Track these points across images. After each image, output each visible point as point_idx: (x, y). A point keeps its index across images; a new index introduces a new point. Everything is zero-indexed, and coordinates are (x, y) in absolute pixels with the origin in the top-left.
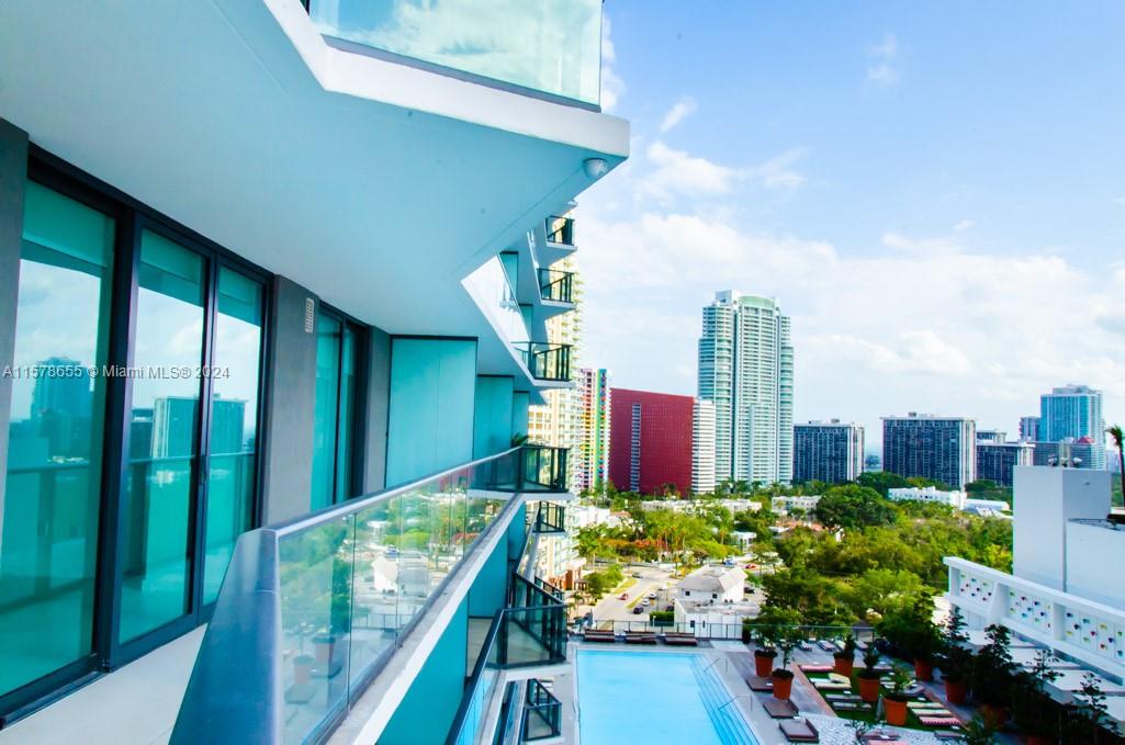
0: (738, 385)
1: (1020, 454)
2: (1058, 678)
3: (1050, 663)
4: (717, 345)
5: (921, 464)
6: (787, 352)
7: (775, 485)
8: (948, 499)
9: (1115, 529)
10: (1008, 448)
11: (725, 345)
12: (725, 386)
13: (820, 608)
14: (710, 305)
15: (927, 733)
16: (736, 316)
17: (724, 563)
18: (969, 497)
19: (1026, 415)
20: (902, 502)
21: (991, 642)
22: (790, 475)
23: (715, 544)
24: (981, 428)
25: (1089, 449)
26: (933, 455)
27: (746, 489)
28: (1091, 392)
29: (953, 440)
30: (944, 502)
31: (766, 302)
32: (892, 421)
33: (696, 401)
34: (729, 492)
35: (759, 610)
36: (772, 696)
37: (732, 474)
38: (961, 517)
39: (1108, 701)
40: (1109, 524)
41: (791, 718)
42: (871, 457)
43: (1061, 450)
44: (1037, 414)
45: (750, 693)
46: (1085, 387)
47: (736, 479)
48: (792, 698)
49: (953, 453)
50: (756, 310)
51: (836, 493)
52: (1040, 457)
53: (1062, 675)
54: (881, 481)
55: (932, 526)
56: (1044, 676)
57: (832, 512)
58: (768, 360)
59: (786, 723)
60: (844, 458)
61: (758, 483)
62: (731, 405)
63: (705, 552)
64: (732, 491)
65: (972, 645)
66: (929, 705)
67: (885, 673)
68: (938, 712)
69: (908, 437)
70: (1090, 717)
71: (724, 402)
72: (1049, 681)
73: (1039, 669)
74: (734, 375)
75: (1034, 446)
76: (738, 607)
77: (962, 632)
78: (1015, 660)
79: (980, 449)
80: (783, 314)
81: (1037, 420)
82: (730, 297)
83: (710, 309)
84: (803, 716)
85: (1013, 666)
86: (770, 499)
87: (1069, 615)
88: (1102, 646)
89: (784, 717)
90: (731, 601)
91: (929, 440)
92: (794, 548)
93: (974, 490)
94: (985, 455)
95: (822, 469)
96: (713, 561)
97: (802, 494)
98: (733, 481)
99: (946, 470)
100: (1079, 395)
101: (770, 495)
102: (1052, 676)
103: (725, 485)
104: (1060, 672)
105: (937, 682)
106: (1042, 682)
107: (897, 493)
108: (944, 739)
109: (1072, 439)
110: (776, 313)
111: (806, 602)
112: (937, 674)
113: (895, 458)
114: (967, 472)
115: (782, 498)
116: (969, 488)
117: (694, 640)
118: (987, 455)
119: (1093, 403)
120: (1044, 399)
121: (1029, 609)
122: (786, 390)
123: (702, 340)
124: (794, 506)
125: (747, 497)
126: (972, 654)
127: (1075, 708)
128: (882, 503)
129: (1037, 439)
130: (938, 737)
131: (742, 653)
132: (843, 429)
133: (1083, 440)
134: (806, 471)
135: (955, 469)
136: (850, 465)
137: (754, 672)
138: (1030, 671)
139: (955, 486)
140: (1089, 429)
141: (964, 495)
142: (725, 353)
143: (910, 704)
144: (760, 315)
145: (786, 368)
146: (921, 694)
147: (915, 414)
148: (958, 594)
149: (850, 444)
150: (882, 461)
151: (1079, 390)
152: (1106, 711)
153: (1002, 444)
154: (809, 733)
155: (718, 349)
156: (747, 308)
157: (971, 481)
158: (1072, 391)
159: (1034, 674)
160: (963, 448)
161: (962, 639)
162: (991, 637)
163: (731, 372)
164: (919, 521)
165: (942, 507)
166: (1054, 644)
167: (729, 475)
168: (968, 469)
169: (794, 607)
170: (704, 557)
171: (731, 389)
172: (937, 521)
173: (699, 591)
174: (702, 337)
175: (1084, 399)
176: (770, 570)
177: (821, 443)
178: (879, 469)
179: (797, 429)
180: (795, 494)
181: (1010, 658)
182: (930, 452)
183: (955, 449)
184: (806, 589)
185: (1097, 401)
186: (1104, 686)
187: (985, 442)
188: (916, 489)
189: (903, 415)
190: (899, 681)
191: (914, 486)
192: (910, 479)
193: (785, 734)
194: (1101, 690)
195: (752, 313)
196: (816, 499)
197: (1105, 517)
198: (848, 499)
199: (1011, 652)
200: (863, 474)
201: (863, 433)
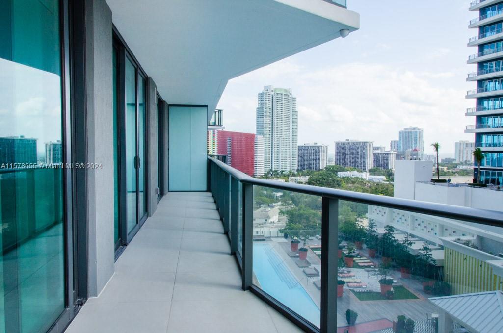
0: (274, 128)
1: (390, 156)
2: (413, 244)
3: (410, 239)
4: (264, 110)
5: (351, 162)
6: (295, 113)
7: (290, 172)
8: (362, 176)
9: (434, 185)
10: (386, 154)
11: (268, 110)
12: (268, 129)
13: (311, 223)
14: (261, 92)
15: (361, 269)
16: (273, 97)
17: (269, 206)
18: (370, 175)
19: (393, 140)
20: (343, 178)
21: (387, 232)
22: (296, 167)
23: (265, 198)
24: (375, 145)
25: (417, 153)
26: (356, 157)
27: (278, 174)
28: (419, 129)
29: (364, 151)
30: (360, 177)
31: (286, 90)
32: (339, 143)
33: (256, 136)
34: (270, 175)
35: (285, 225)
36: (299, 259)
37: (272, 167)
38: (367, 183)
39: (432, 252)
40: (432, 183)
41: (307, 267)
42: (330, 159)
43: (407, 154)
44: (398, 139)
45: (290, 259)
46: (417, 127)
47: (273, 170)
48: (307, 259)
49: (363, 156)
50: (282, 94)
51: (316, 175)
52: (398, 157)
53: (414, 243)
54: (335, 169)
55: (355, 187)
56: (408, 244)
57: (315, 183)
58: (287, 117)
59: (306, 269)
60: (319, 159)
61: (283, 171)
62: (271, 137)
63: (261, 202)
64: (272, 175)
65: (379, 234)
66: (361, 258)
67: (344, 247)
68: (366, 261)
69: (346, 150)
70: (425, 259)
71: (268, 136)
72: (409, 246)
73: (406, 241)
74: (272, 124)
75: (396, 152)
76: (276, 224)
77: (375, 229)
78: (396, 239)
79: (375, 154)
80: (294, 96)
81: (397, 142)
82: (270, 89)
83: (261, 94)
84: (312, 266)
85: (395, 241)
86: (288, 178)
87: (416, 220)
88: (429, 232)
89: (305, 267)
90: (274, 222)
91: (354, 151)
92: (299, 199)
93: (372, 172)
94: (376, 157)
95: (310, 165)
96: (265, 205)
97: (302, 175)
98: (272, 171)
99: (361, 164)
100: (414, 131)
101: (288, 176)
102: (410, 244)
103: (269, 173)
104: (414, 242)
105: (364, 249)
106: (407, 247)
107: (341, 174)
108: (368, 271)
109: (411, 149)
110: (290, 96)
111: (305, 221)
112: (364, 246)
113: (340, 159)
114: (369, 164)
115: (293, 177)
116: (370, 171)
117: (264, 238)
118: (377, 157)
119: (419, 134)
120: (400, 133)
121: (400, 218)
122: (295, 130)
123: (258, 108)
124: (298, 181)
125: (278, 177)
126: (378, 237)
127: (419, 256)
128: (335, 178)
129: (397, 150)
130: (366, 271)
131: (285, 242)
132: (319, 147)
133: (415, 150)
134: (303, 165)
135: (364, 163)
136: (321, 162)
137: (291, 250)
138: (402, 243)
139: (364, 170)
140: (418, 145)
141: (368, 174)
142: (268, 114)
143: (355, 259)
144: (283, 97)
145: (295, 120)
146: (358, 255)
147: (348, 140)
148: (371, 214)
149: (322, 153)
150: (335, 160)
151: (414, 129)
152: (431, 256)
153: (383, 152)
154: (316, 272)
155: (265, 112)
156: (278, 94)
157: (371, 168)
158: (411, 129)
159: (404, 243)
160: (368, 154)
161: (374, 231)
162: (387, 230)
163: (271, 123)
164: (350, 185)
165: (360, 179)
166: (410, 231)
167: (270, 168)
168: (370, 163)
169: (300, 223)
170: (261, 204)
171: (271, 130)
172: (357, 185)
173: (260, 218)
174: (258, 107)
175: (416, 132)
176: (289, 208)
177: (309, 153)
178: (333, 164)
179: (299, 147)
180: (299, 175)
181: (394, 238)
182: (354, 156)
183: (365, 154)
184: (305, 216)
185: (421, 133)
186: (430, 247)
187: (377, 151)
188: (349, 172)
189: (344, 140)
190: (350, 249)
191: (348, 171)
192: (346, 168)
193: (306, 273)
194: (429, 248)
195: (280, 96)
196: (308, 177)
197: (430, 180)
198: (321, 177)
199: (394, 236)
200: (327, 166)
201: (327, 148)
